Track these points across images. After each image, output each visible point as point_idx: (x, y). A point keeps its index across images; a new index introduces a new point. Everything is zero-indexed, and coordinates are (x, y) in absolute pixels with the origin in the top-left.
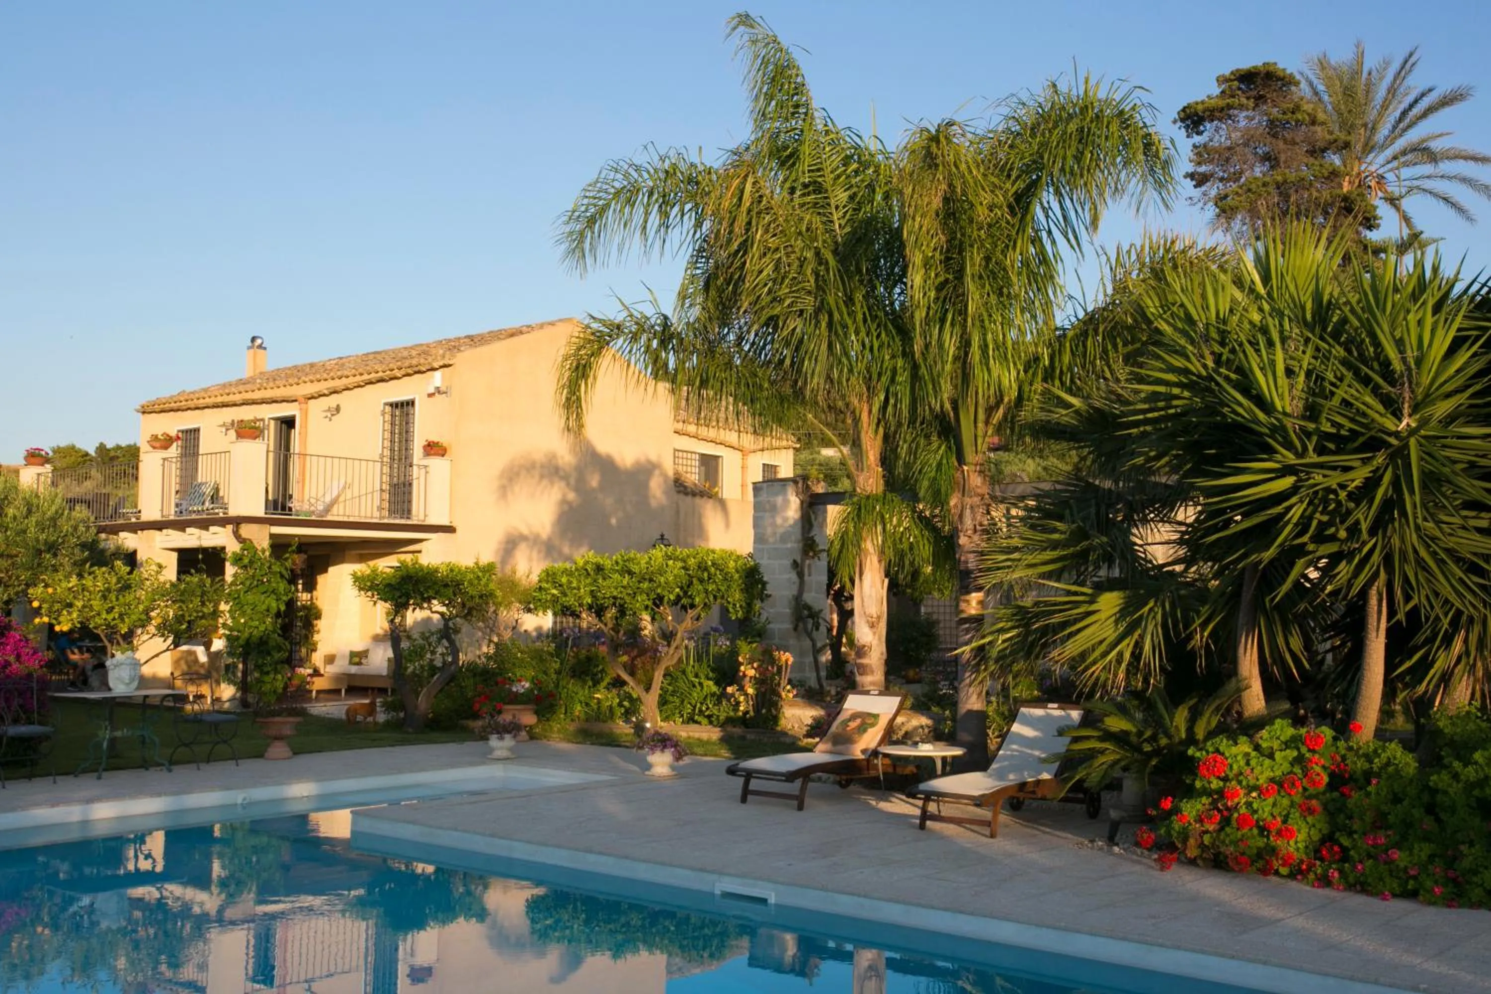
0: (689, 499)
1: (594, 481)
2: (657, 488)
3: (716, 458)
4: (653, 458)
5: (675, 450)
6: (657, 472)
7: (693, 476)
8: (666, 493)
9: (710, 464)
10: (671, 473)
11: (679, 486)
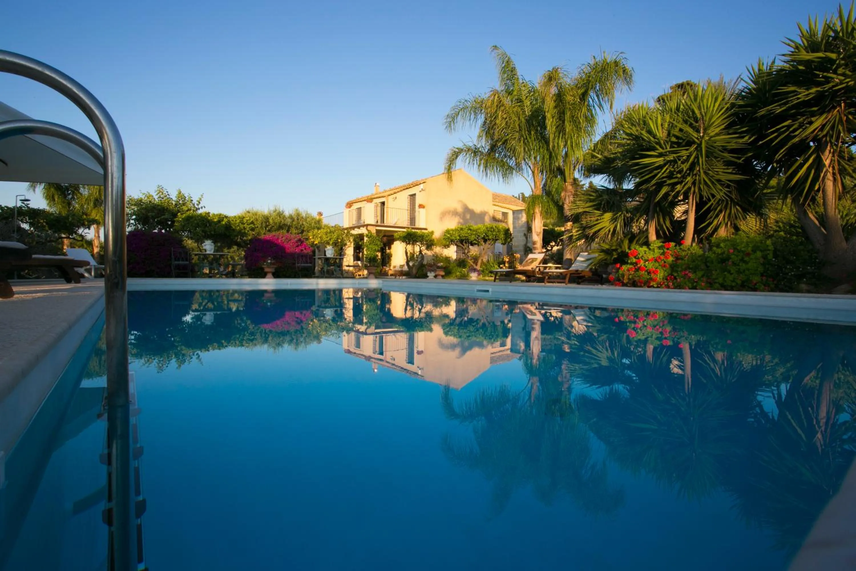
0: (497, 222)
1: (468, 216)
2: (487, 219)
3: (507, 213)
4: (486, 210)
5: (494, 210)
6: (487, 215)
7: (500, 216)
8: (490, 221)
9: (505, 214)
10: (491, 215)
11: (494, 219)
